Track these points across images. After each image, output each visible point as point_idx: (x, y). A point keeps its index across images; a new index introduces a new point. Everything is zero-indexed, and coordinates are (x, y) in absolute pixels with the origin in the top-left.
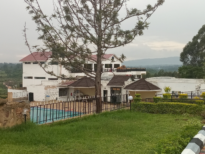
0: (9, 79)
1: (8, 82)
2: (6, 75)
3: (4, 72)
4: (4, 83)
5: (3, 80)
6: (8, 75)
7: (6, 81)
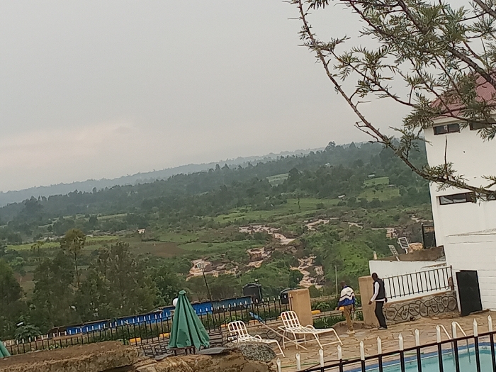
0: (408, 209)
1: (408, 223)
2: (396, 193)
3: (384, 180)
4: (390, 231)
5: (384, 215)
6: (402, 192)
7: (397, 218)
